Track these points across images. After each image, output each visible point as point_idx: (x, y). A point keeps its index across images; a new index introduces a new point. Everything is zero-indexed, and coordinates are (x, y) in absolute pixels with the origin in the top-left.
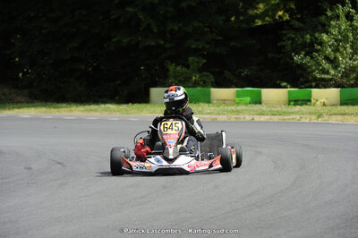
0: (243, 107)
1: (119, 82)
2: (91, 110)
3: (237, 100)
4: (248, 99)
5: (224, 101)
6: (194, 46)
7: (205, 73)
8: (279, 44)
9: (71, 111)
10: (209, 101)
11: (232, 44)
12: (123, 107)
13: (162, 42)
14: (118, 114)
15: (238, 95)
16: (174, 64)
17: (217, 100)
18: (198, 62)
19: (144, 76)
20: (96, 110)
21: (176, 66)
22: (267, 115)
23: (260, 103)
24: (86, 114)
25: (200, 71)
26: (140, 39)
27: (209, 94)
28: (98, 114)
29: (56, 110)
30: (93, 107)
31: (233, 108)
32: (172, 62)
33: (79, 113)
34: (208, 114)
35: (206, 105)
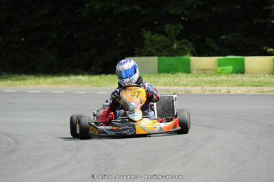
0: (223, 77)
1: (94, 51)
2: (60, 82)
3: (219, 69)
4: (230, 68)
5: (205, 71)
6: (172, 12)
7: (183, 41)
8: (264, 9)
9: (38, 83)
10: (188, 71)
11: (214, 9)
12: (95, 78)
13: (139, 8)
14: (87, 87)
15: (220, 64)
16: (149, 32)
17: (197, 70)
18: (175, 29)
19: (120, 45)
20: (64, 83)
21: (152, 34)
22: (248, 86)
23: (243, 72)
24: (54, 86)
25: (178, 38)
26: (114, 4)
27: (188, 63)
28: (66, 86)
29: (22, 82)
30: (63, 79)
31: (212, 78)
32: (147, 30)
33: (46, 86)
34: (185, 85)
35: (185, 75)
